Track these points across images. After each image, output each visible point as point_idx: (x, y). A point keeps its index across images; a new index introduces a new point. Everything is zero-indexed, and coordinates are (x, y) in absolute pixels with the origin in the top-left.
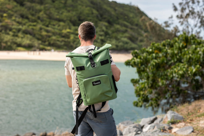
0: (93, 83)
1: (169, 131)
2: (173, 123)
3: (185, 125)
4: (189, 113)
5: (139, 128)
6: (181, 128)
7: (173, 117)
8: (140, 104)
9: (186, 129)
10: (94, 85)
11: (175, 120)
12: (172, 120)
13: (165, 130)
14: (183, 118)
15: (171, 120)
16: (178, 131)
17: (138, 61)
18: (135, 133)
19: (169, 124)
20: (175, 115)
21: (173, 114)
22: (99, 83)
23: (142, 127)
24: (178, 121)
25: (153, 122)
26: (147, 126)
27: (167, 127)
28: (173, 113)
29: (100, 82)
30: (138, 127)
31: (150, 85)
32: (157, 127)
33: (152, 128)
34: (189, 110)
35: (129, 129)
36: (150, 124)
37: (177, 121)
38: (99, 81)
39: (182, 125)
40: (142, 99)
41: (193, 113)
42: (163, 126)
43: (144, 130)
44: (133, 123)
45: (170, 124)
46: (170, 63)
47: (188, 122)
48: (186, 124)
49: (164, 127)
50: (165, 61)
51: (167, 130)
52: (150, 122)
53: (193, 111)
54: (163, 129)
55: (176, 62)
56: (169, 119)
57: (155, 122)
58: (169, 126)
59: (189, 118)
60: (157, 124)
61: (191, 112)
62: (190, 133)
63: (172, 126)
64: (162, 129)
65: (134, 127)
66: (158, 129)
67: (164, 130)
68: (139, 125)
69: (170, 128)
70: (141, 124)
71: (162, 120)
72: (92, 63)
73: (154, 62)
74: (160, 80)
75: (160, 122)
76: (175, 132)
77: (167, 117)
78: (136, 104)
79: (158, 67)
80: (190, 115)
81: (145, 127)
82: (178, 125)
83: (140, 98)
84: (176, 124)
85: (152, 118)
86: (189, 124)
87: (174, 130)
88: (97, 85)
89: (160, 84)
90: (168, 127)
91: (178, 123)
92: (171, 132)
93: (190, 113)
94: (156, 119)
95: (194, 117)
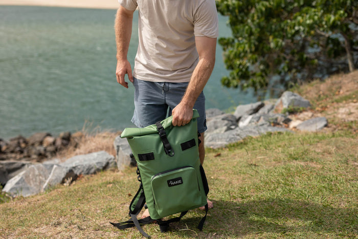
0: (169, 182)
1: (284, 125)
2: (292, 112)
3: (312, 116)
4: (320, 96)
5: (232, 121)
6: (306, 121)
7: (292, 102)
8: (235, 82)
9: (315, 122)
10: (170, 185)
11: (296, 108)
12: (291, 107)
13: (278, 124)
14: (309, 104)
15: (288, 107)
16: (300, 125)
17: (234, 4)
18: (225, 128)
19: (284, 113)
20: (295, 99)
21: (293, 97)
22: (180, 181)
23: (238, 120)
24: (301, 109)
25: (256, 111)
26: (246, 119)
27: (281, 119)
28: (293, 95)
29: (182, 181)
30: (230, 119)
31: (253, 49)
32: (264, 119)
33: (255, 121)
34: (320, 91)
35: (215, 122)
36: (251, 114)
37: (299, 109)
38: (180, 178)
39: (307, 116)
40: (238, 74)
41: (327, 96)
42: (274, 117)
43: (241, 124)
44: (223, 114)
45: (287, 113)
46: (291, 7)
47: (318, 111)
48: (316, 115)
49: (276, 119)
50: (283, 5)
51: (281, 123)
52: (251, 112)
53: (327, 93)
54: (274, 123)
55: (303, 6)
56: (285, 106)
57: (261, 111)
58: (285, 117)
59: (321, 104)
60: (264, 114)
61: (323, 94)
62: (322, 128)
63: (290, 117)
64: (272, 121)
65: (223, 119)
66: (266, 121)
67: (276, 123)
68: (233, 116)
69: (287, 121)
70: (236, 114)
71: (272, 108)
72: (166, 146)
73: (263, 5)
74: (271, 38)
75: (269, 111)
76: (295, 128)
77: (282, 103)
78: (226, 82)
79: (269, 14)
80: (322, 100)
81: (242, 118)
82: (301, 116)
83: (235, 72)
84: (298, 114)
85: (255, 105)
86: (319, 115)
87: (293, 124)
88: (175, 185)
89: (272, 45)
90: (283, 119)
91: (301, 112)
92: (288, 127)
93: (322, 96)
94: (262, 106)
95: (329, 102)
